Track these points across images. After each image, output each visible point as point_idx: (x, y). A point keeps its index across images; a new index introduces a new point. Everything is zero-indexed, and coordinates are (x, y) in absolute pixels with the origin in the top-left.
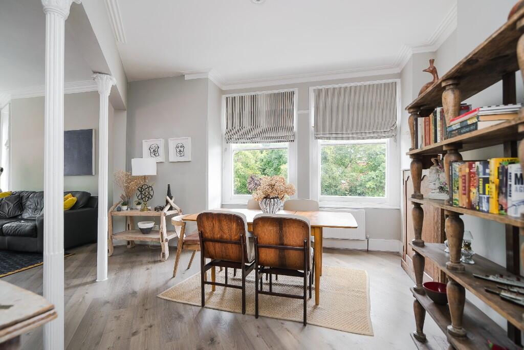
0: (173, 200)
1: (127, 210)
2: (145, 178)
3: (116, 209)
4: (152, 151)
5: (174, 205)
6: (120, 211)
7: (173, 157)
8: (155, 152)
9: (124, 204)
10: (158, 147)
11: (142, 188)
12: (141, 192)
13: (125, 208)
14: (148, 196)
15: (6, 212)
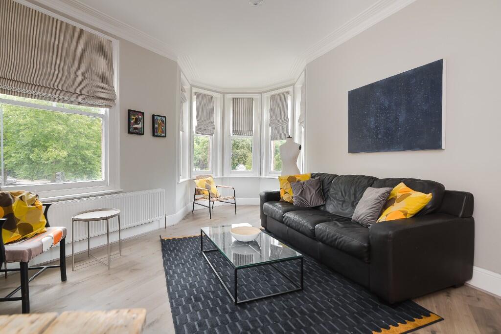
15: (309, 200)
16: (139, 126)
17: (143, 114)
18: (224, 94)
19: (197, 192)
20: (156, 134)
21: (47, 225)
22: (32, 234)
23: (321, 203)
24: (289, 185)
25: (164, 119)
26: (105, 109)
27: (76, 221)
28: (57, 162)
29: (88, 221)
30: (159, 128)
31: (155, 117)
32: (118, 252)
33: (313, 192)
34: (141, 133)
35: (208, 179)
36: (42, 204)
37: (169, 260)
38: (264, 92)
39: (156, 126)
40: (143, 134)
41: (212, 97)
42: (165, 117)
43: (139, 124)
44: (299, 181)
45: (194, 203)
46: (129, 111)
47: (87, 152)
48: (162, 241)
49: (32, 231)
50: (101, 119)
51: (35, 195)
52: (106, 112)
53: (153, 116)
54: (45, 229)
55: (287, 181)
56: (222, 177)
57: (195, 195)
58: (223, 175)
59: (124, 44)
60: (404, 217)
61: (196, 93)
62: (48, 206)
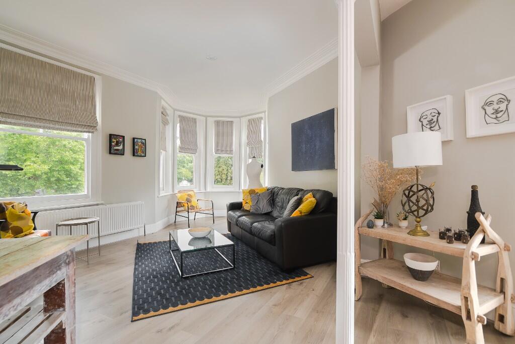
0: (489, 219)
1: (383, 226)
2: (417, 171)
3: (365, 223)
4: (425, 122)
5: (492, 234)
6: (372, 227)
7: (475, 126)
8: (432, 123)
9: (379, 216)
10: (439, 113)
11: (410, 190)
12: (408, 197)
13: (380, 222)
14: (425, 208)
15: (262, 208)
16: (120, 147)
17: (123, 137)
18: (206, 117)
19: (179, 204)
20: (136, 155)
21: (35, 229)
22: (22, 234)
23: (269, 210)
24: (249, 197)
25: (144, 141)
26: (88, 134)
27: (59, 226)
28: (35, 177)
29: (71, 225)
30: (139, 148)
31: (136, 140)
32: (98, 253)
33: (265, 201)
34: (122, 153)
35: (189, 193)
36: (30, 212)
37: (141, 256)
38: (242, 117)
39: (136, 147)
40: (124, 155)
41: (195, 119)
42: (145, 140)
43: (120, 146)
44: (257, 193)
45: (176, 215)
46: (111, 135)
47: (72, 167)
48: (138, 244)
49: (22, 232)
50: (84, 142)
51: (25, 205)
52: (89, 136)
53: (134, 139)
54: (33, 231)
55: (248, 194)
56: (204, 191)
57: (177, 207)
58: (206, 190)
59: (106, 79)
60: (300, 215)
61: (179, 116)
62: (35, 213)
